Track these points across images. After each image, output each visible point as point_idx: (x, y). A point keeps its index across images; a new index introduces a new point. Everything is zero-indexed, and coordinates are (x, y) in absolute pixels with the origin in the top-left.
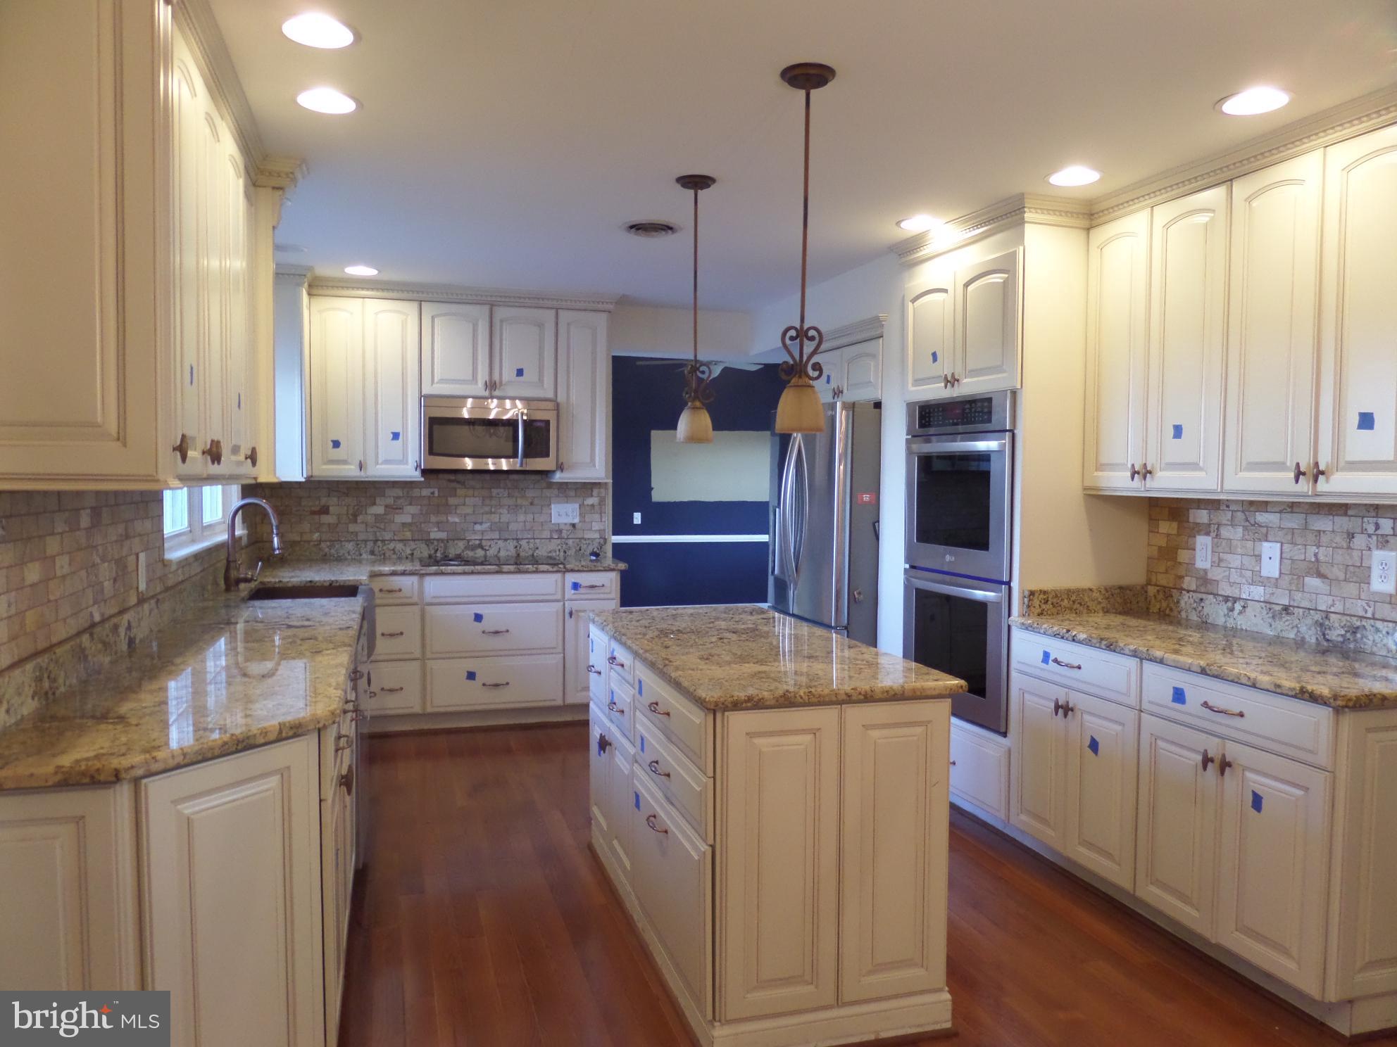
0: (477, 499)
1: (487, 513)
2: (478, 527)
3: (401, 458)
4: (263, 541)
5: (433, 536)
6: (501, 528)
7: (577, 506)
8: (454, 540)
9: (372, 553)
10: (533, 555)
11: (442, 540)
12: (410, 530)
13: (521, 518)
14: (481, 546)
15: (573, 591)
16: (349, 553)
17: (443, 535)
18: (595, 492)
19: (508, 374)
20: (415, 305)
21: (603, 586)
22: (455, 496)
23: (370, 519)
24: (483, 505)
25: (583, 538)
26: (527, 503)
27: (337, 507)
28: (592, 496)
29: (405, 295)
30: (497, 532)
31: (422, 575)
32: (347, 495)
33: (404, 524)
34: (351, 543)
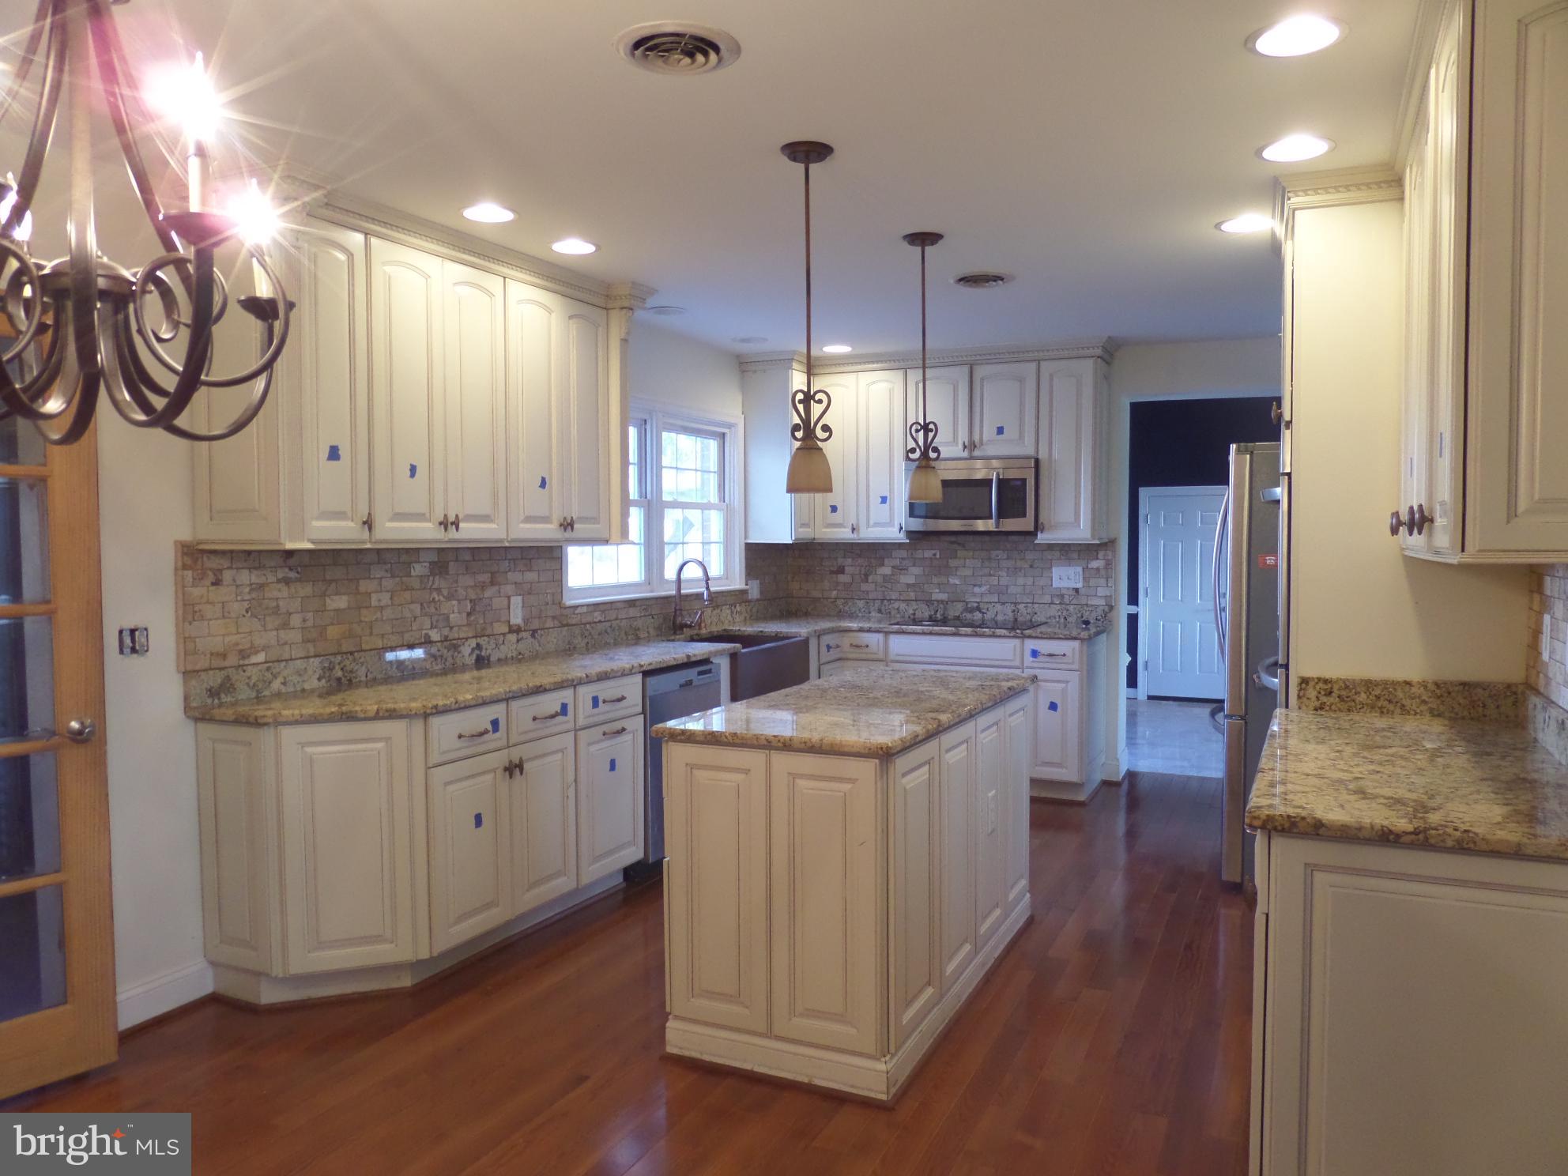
0: (976, 560)
1: (985, 575)
2: (977, 590)
3: (888, 521)
4: (793, 597)
5: (934, 597)
6: (1001, 591)
7: (1079, 569)
8: (953, 602)
9: (880, 611)
10: (1031, 620)
11: (942, 601)
12: (915, 591)
13: (1021, 581)
14: (978, 609)
15: (1031, 659)
16: (859, 610)
17: (944, 597)
18: (1101, 554)
19: (989, 432)
20: (900, 374)
21: (1064, 655)
22: (956, 557)
23: (879, 579)
24: (982, 567)
25: (1087, 605)
26: (1026, 566)
27: (852, 567)
28: (1097, 559)
29: (892, 365)
30: (996, 595)
31: (887, 633)
32: (860, 556)
33: (908, 585)
34: (862, 602)
